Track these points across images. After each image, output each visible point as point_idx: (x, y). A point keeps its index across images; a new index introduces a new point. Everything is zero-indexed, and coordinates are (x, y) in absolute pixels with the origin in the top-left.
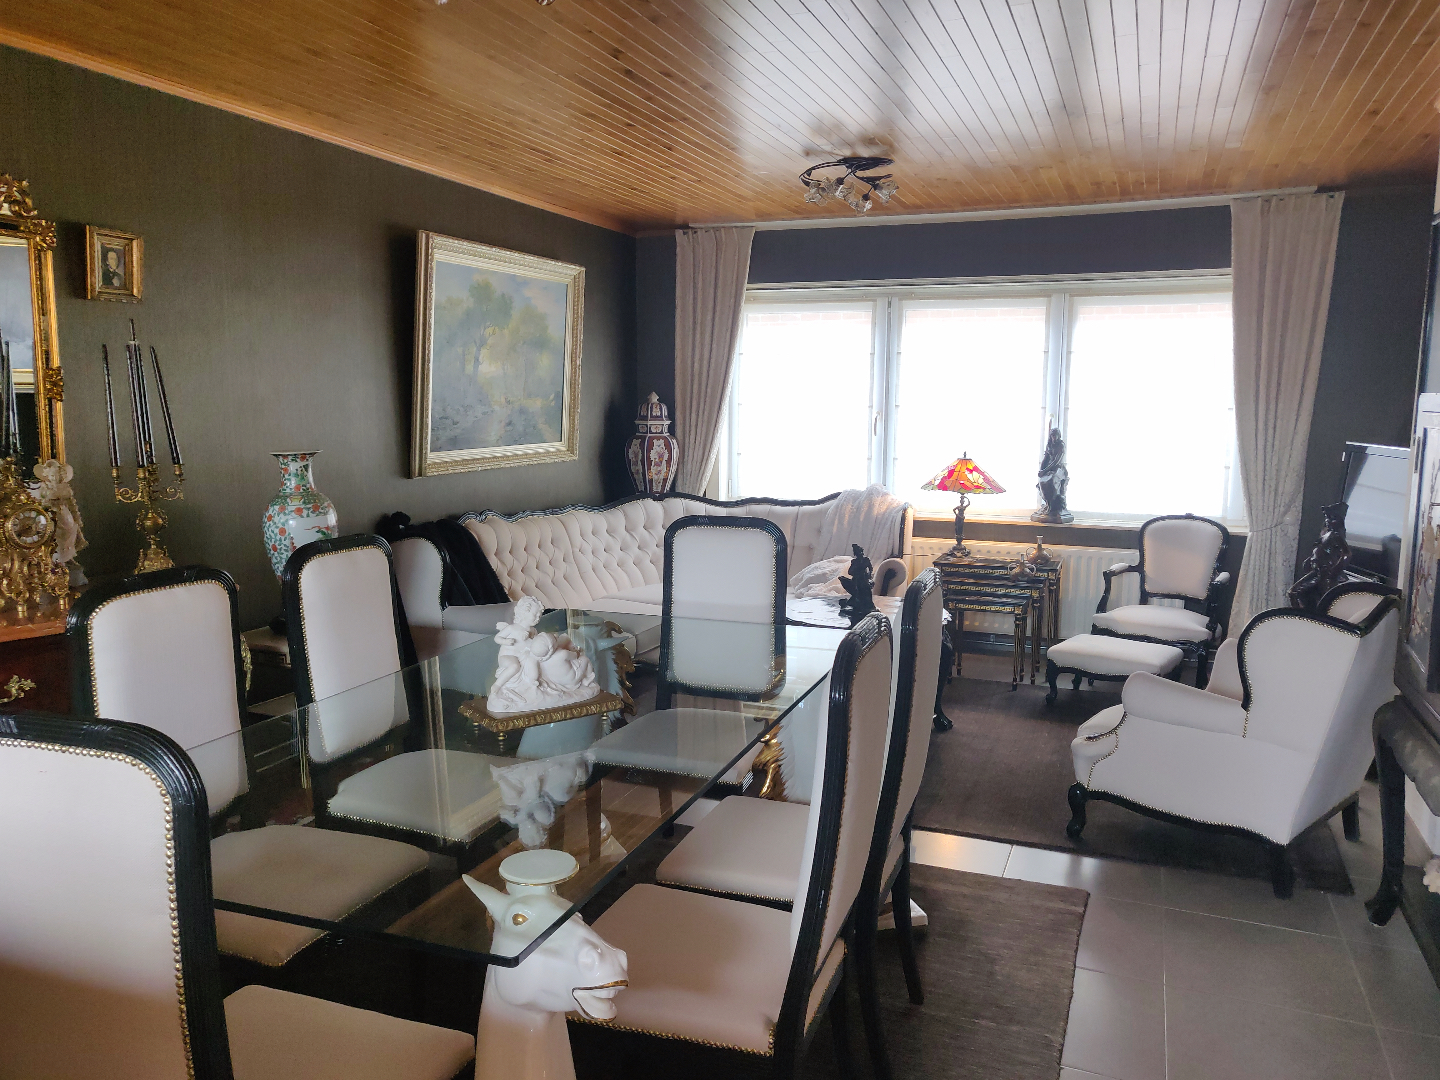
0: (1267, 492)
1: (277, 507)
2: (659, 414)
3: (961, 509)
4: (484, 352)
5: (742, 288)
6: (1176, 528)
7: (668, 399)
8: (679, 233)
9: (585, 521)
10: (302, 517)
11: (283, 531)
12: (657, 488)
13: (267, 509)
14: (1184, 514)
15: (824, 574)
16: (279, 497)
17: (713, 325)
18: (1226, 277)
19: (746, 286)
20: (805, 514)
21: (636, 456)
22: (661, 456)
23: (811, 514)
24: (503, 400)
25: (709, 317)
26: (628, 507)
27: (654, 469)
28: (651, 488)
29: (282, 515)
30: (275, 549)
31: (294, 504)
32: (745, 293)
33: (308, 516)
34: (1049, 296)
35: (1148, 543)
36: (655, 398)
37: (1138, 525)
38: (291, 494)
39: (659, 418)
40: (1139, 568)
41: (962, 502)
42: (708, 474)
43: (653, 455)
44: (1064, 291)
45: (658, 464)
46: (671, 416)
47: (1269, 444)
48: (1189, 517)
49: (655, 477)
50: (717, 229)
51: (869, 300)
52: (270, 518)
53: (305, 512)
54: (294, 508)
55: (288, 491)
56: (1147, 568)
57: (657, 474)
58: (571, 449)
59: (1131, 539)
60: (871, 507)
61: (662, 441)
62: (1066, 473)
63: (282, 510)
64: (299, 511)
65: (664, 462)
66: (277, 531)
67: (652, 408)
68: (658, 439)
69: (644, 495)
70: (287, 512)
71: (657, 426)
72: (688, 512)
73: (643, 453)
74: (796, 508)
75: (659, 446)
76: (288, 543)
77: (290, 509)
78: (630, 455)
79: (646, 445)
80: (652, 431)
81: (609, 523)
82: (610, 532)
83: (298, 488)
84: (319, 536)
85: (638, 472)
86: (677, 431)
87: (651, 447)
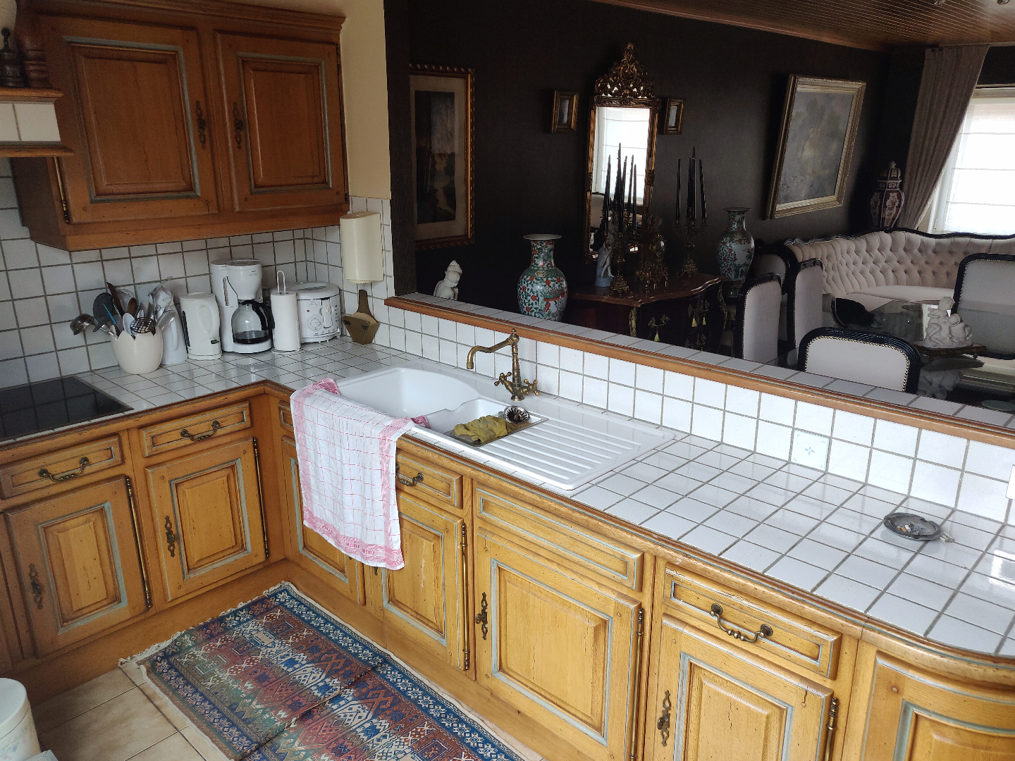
1: (728, 238)
2: (896, 176)
4: (807, 143)
5: (972, 87)
7: (902, 166)
8: (928, 51)
9: (844, 246)
10: (743, 244)
11: (731, 250)
12: (887, 224)
13: (722, 239)
16: (728, 233)
17: (944, 114)
19: (976, 85)
21: (876, 203)
22: (893, 204)
24: (811, 172)
25: (942, 109)
26: (869, 236)
27: (887, 212)
28: (883, 224)
29: (731, 243)
30: (725, 259)
31: (738, 237)
32: (975, 90)
33: (745, 244)
36: (893, 165)
38: (736, 231)
39: (896, 178)
42: (923, 216)
43: (888, 203)
45: (891, 209)
46: (902, 177)
49: (887, 217)
50: (959, 47)
52: (724, 243)
53: (743, 241)
54: (738, 239)
55: (734, 230)
57: (889, 214)
58: (839, 200)
61: (895, 194)
63: (731, 240)
64: (740, 241)
65: (895, 208)
66: (727, 250)
67: (891, 171)
68: (893, 192)
69: (878, 229)
70: (734, 241)
71: (893, 184)
72: (909, 241)
73: (882, 201)
74: (990, 241)
75: (893, 196)
76: (732, 257)
77: (736, 239)
78: (872, 202)
79: (884, 196)
80: (890, 187)
81: (856, 247)
82: (857, 252)
83: (738, 228)
84: (748, 254)
85: (875, 214)
86: (906, 187)
87: (887, 197)
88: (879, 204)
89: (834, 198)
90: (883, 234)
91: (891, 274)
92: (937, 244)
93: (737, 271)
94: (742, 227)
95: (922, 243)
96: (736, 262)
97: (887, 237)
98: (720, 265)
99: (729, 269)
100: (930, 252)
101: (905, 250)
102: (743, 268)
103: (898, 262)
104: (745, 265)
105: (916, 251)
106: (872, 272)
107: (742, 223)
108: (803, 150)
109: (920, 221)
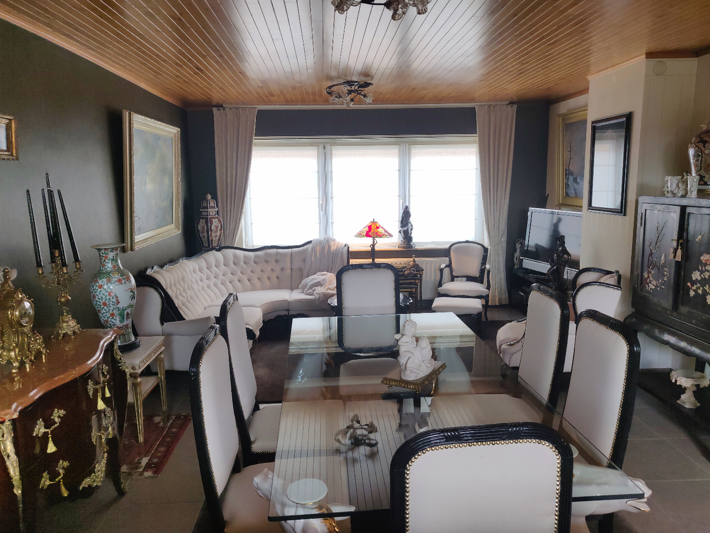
0: (495, 229)
1: (105, 280)
2: (213, 205)
3: (373, 245)
4: (148, 178)
5: (252, 139)
6: (462, 247)
7: (215, 197)
8: (215, 110)
10: (122, 284)
11: (110, 293)
12: (215, 245)
13: (96, 281)
14: (465, 240)
15: (319, 282)
16: (99, 274)
17: (237, 157)
18: (475, 138)
20: (296, 252)
21: (203, 228)
22: (217, 227)
23: (299, 252)
24: (154, 204)
25: (235, 154)
27: (213, 234)
28: (212, 245)
29: (109, 284)
30: (105, 304)
31: (116, 277)
32: (254, 141)
33: (125, 283)
34: (400, 145)
35: (452, 254)
36: (209, 197)
37: (447, 246)
38: (111, 271)
39: (214, 207)
40: (449, 266)
41: (374, 242)
42: (238, 235)
43: (213, 227)
44: (405, 142)
45: (216, 232)
46: (217, 206)
47: (495, 209)
48: (467, 242)
49: (214, 239)
50: (236, 108)
51: (316, 146)
52: (101, 287)
53: (123, 281)
54: (116, 279)
55: (109, 269)
56: (453, 265)
57: (215, 235)
58: (177, 228)
59: (445, 253)
60: (329, 247)
61: (217, 219)
62: (412, 226)
63: (109, 281)
64: (119, 281)
65: (219, 231)
66: (106, 294)
67: (209, 202)
68: (214, 218)
69: (210, 249)
70: (112, 282)
71: (212, 212)
72: (235, 256)
73: (208, 226)
74: (290, 250)
75: (215, 222)
76: (114, 300)
77: (114, 280)
78: (200, 227)
79: (208, 221)
80: (211, 214)
81: (199, 266)
82: (201, 270)
83: (114, 267)
84: (132, 294)
85: (204, 237)
86: (221, 213)
87: (211, 223)
88: (206, 228)
89: (173, 226)
90: (214, 252)
91: (229, 285)
92: (256, 256)
93: (122, 316)
94: (118, 265)
95: (245, 257)
96: (120, 306)
97: (219, 254)
98: (99, 311)
99: (113, 315)
100: (252, 263)
101: (234, 264)
102: (129, 311)
103: (232, 274)
104: (131, 306)
105: (242, 263)
106: (215, 285)
107: (117, 261)
108: (146, 184)
109: (237, 240)
